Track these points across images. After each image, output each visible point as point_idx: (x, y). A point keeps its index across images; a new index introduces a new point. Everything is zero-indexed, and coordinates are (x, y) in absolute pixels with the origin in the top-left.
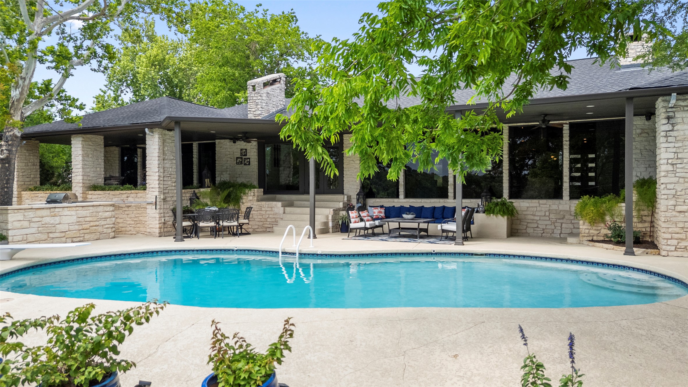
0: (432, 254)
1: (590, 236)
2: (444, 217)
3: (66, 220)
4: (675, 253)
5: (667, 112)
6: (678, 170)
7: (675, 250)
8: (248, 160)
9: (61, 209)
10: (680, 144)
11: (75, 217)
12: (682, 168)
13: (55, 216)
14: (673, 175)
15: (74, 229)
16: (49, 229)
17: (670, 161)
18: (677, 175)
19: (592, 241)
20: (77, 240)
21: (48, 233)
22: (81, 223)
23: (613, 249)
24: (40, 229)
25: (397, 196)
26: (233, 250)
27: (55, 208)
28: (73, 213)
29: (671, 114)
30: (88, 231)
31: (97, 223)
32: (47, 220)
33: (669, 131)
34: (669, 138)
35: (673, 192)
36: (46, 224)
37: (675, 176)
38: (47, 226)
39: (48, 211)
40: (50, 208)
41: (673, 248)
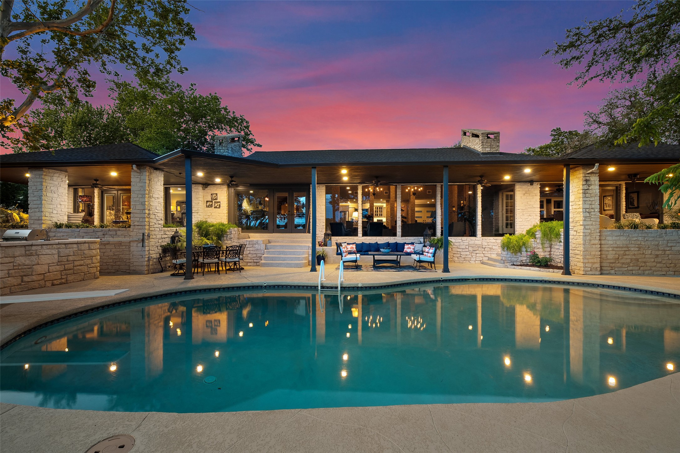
0: (440, 281)
1: (512, 262)
2: (398, 250)
3: (45, 259)
4: (591, 273)
5: (585, 176)
6: (592, 216)
7: (591, 271)
8: (219, 203)
9: (39, 247)
10: (593, 199)
11: (56, 256)
12: (594, 215)
13: (31, 255)
14: (589, 219)
15: (55, 270)
16: (23, 272)
17: (587, 210)
18: (592, 219)
19: (514, 265)
20: (58, 283)
21: (22, 276)
22: (63, 263)
23: (540, 271)
24: (11, 272)
25: (356, 235)
26: (261, 286)
27: (32, 245)
28: (55, 252)
29: (588, 178)
30: (71, 271)
31: (82, 262)
32: (21, 260)
33: (587, 189)
34: (587, 194)
35: (589, 231)
36: (19, 265)
37: (591, 221)
38: (20, 267)
39: (23, 249)
40: (25, 246)
41: (589, 269)
